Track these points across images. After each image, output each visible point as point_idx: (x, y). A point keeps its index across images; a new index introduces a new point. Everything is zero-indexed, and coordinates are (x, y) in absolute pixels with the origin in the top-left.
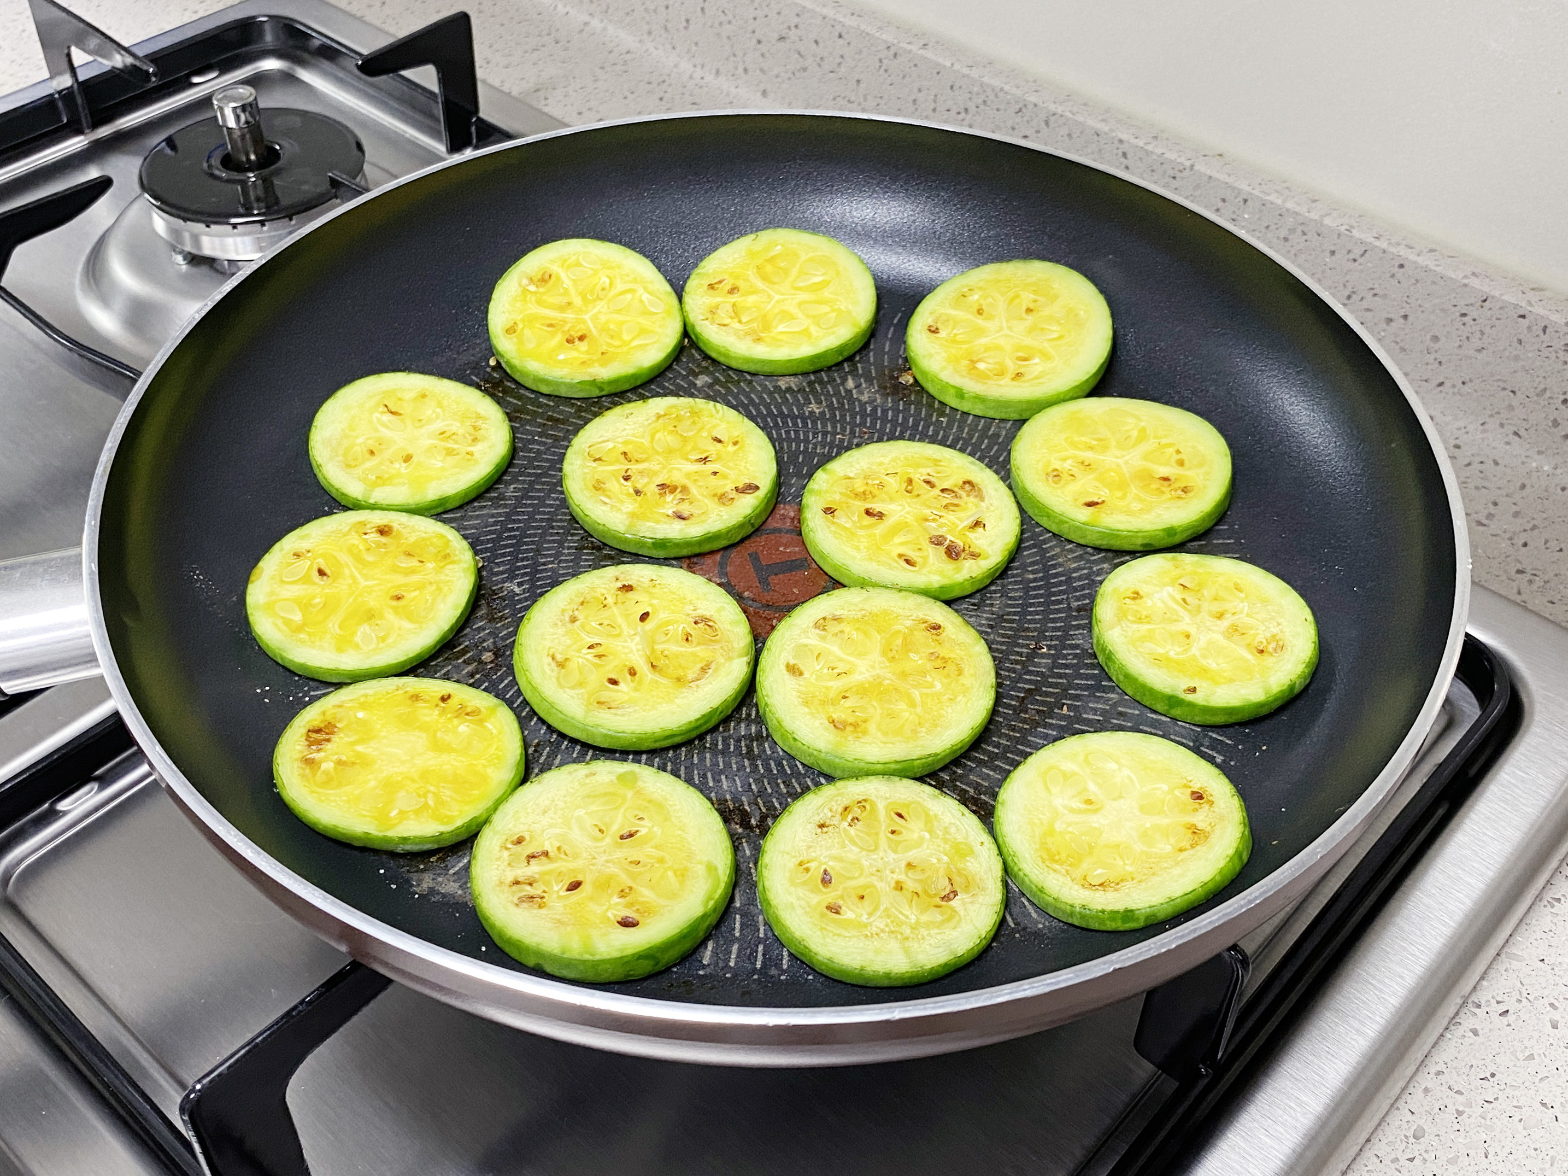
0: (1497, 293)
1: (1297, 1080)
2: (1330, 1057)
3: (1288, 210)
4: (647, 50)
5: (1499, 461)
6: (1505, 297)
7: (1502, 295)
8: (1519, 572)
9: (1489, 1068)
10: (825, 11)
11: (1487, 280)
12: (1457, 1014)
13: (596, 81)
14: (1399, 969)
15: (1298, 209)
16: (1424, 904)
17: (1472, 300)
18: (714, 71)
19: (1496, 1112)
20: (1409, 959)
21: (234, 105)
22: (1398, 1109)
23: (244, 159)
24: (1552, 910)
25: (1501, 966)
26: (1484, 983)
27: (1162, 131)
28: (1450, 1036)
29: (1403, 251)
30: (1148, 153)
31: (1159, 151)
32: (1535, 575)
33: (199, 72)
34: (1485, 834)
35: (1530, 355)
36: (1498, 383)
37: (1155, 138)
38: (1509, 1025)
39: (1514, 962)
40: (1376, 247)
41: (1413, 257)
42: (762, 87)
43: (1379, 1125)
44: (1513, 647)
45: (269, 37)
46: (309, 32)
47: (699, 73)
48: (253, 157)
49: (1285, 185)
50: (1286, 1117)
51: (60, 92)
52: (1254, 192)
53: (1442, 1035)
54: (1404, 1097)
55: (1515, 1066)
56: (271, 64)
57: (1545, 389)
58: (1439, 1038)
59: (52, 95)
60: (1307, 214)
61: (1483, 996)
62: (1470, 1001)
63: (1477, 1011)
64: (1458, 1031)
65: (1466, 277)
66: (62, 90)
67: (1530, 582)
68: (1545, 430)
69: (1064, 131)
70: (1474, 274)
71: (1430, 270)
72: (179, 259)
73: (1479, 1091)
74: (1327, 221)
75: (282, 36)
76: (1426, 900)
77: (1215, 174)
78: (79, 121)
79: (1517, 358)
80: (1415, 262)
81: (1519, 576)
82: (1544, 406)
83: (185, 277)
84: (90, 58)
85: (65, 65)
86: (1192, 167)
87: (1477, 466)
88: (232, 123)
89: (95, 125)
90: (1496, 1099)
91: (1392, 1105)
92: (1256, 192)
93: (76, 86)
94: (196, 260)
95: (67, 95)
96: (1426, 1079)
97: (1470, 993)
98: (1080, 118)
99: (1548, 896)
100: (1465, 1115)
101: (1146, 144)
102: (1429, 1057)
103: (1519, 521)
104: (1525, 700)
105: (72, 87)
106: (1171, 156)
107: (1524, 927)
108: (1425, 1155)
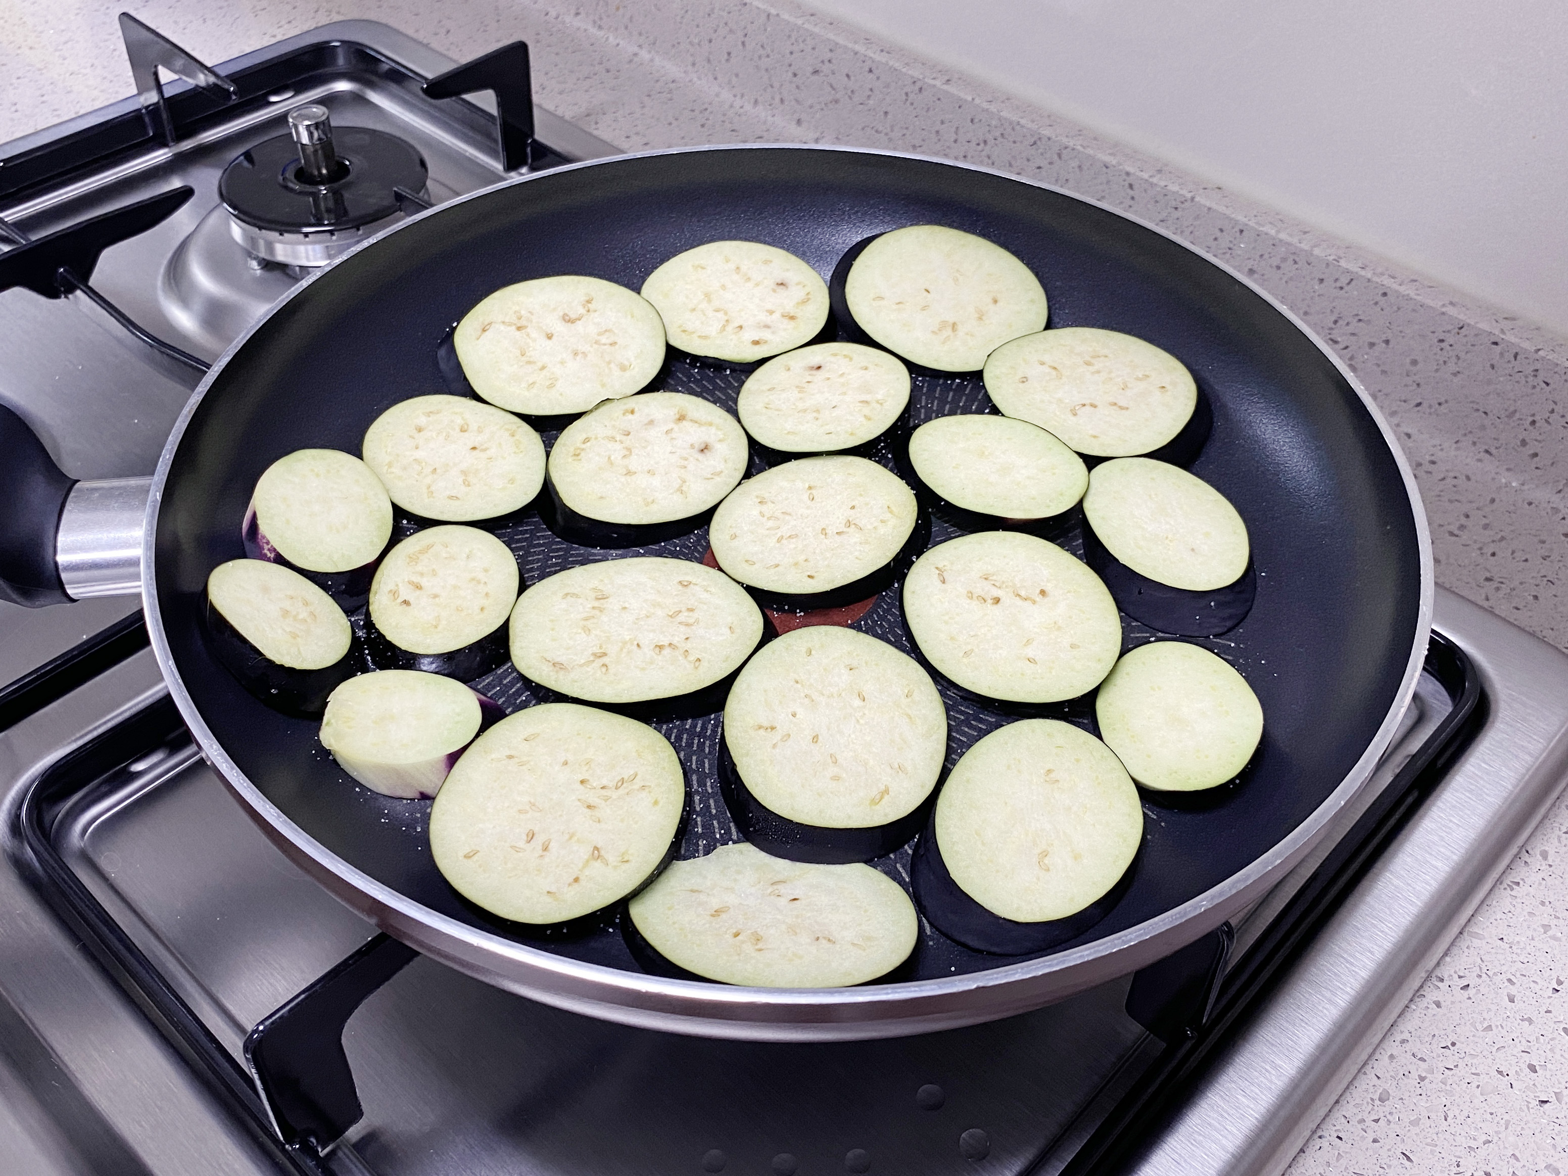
0: (1472, 322)
1: (1273, 1045)
2: (1303, 1025)
3: (1281, 241)
4: (690, 81)
5: (1473, 477)
6: (1480, 326)
7: (1477, 323)
8: (1488, 579)
9: (1450, 1037)
10: (857, 48)
11: (1464, 309)
12: (1421, 987)
13: (643, 107)
14: (1369, 945)
15: (1289, 239)
16: (1393, 885)
17: (1450, 327)
18: (753, 101)
19: (1456, 1078)
20: (1377, 935)
21: (307, 123)
22: (1365, 1073)
23: (316, 173)
24: (1513, 893)
25: (1463, 943)
26: (1448, 959)
27: (1167, 165)
28: (1414, 1007)
29: (1387, 281)
30: (1152, 185)
31: (1163, 184)
32: (1502, 583)
33: (276, 92)
34: (1451, 821)
35: (1501, 379)
36: (1471, 405)
37: (1160, 171)
38: (1469, 998)
39: (1473, 940)
40: (1361, 276)
41: (1395, 286)
42: (796, 116)
43: (1347, 1088)
44: (1479, 647)
45: (341, 61)
46: (379, 57)
47: (738, 103)
48: (324, 171)
49: (1280, 217)
50: (1262, 1079)
51: (147, 107)
52: (1250, 223)
53: (1407, 1007)
54: (1370, 1063)
55: (1474, 1036)
56: (342, 86)
57: (1515, 411)
58: (1404, 1010)
59: (139, 110)
60: (1299, 245)
61: (1446, 971)
62: (1433, 976)
63: (1440, 984)
64: (1422, 1003)
65: (1444, 305)
66: (149, 106)
67: (1498, 589)
68: (1513, 448)
69: (1075, 163)
70: (1451, 303)
71: (1411, 299)
72: (254, 264)
73: (1440, 1059)
74: (1316, 251)
75: (354, 62)
76: (1396, 882)
77: (1214, 206)
78: (164, 136)
79: (1489, 382)
80: (1396, 291)
81: (1487, 583)
82: (1513, 428)
83: (259, 281)
84: (176, 77)
85: (152, 83)
86: (1193, 199)
87: (1450, 481)
88: (305, 139)
89: (180, 138)
90: (1456, 1066)
91: (1359, 1071)
92: (1251, 223)
93: (161, 101)
94: (269, 265)
95: (152, 111)
96: (1392, 1047)
97: (1434, 968)
98: (1090, 152)
99: (1507, 881)
100: (1427, 1081)
101: (1151, 177)
102: (1395, 1027)
103: (1487, 532)
104: (1492, 698)
105: (158, 103)
106: (1174, 188)
107: (1485, 907)
108: (1389, 1117)
